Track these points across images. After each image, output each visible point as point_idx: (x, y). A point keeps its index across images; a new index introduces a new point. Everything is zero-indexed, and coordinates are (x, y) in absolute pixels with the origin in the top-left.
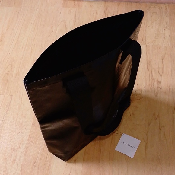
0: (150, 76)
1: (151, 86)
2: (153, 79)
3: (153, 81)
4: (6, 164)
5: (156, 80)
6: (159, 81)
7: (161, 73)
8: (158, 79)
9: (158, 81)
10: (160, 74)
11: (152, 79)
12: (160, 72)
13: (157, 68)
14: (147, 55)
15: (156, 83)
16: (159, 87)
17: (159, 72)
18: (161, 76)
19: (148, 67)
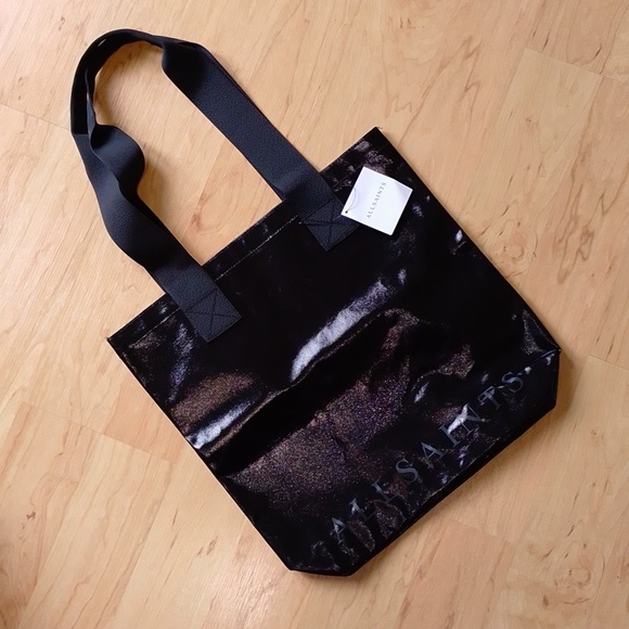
0: (568, 203)
1: (560, 241)
2: (575, 218)
3: (572, 225)
4: (80, 372)
5: (581, 224)
6: (591, 230)
7: (607, 202)
8: (589, 222)
9: (587, 231)
10: (603, 206)
11: (571, 216)
12: (605, 197)
13: (604, 178)
14: (589, 119)
15: (578, 233)
16: (582, 253)
17: (602, 197)
18: (604, 213)
19: (575, 166)
